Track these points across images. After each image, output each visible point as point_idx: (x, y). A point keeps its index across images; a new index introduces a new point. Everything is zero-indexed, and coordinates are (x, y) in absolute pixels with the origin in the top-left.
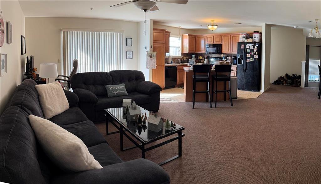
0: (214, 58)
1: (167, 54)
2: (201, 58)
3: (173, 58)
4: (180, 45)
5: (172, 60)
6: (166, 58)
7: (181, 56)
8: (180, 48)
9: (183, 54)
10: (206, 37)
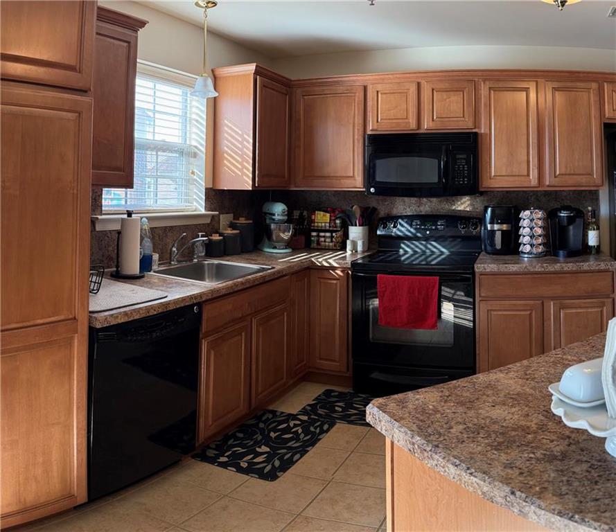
0: (410, 219)
1: (113, 199)
2: (322, 219)
3: (152, 229)
4: (198, 138)
5: (148, 243)
6: (99, 228)
7: (203, 211)
8: (195, 155)
9: (217, 197)
10: (365, 88)
